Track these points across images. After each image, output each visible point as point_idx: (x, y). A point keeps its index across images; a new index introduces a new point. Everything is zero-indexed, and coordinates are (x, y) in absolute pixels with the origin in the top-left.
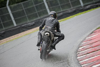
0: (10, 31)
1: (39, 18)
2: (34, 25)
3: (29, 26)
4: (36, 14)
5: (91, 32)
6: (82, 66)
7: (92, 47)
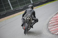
0: (9, 13)
1: (26, 5)
2: (23, 9)
3: (20, 10)
4: (24, 3)
5: (56, 13)
6: (51, 32)
7: (57, 22)
